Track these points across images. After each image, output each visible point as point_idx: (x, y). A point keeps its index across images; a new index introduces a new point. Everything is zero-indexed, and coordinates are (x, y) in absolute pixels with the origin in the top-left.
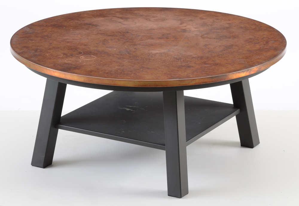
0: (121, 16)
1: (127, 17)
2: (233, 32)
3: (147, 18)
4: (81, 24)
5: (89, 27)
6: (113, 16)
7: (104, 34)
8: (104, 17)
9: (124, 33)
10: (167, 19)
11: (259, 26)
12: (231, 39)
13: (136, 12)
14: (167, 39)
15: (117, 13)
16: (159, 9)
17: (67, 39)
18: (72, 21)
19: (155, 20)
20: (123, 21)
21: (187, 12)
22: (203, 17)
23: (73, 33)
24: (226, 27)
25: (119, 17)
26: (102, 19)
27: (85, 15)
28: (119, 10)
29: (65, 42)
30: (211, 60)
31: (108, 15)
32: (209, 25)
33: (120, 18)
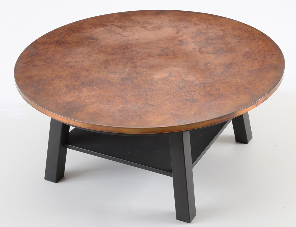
0: (119, 24)
1: (126, 25)
2: (229, 43)
3: (144, 25)
4: (83, 38)
5: (90, 42)
6: (112, 25)
7: (105, 51)
8: (103, 27)
9: (124, 49)
10: (163, 26)
11: (252, 33)
12: (228, 54)
13: (133, 17)
14: (166, 56)
15: (116, 20)
16: (153, 12)
17: (70, 62)
18: (74, 34)
19: (152, 28)
20: (122, 31)
21: (181, 16)
22: (197, 22)
23: (75, 52)
24: (221, 36)
25: (117, 26)
26: (102, 29)
27: (86, 25)
28: (117, 16)
29: (68, 66)
30: (215, 89)
31: (107, 24)
32: (204, 32)
33: (119, 27)
